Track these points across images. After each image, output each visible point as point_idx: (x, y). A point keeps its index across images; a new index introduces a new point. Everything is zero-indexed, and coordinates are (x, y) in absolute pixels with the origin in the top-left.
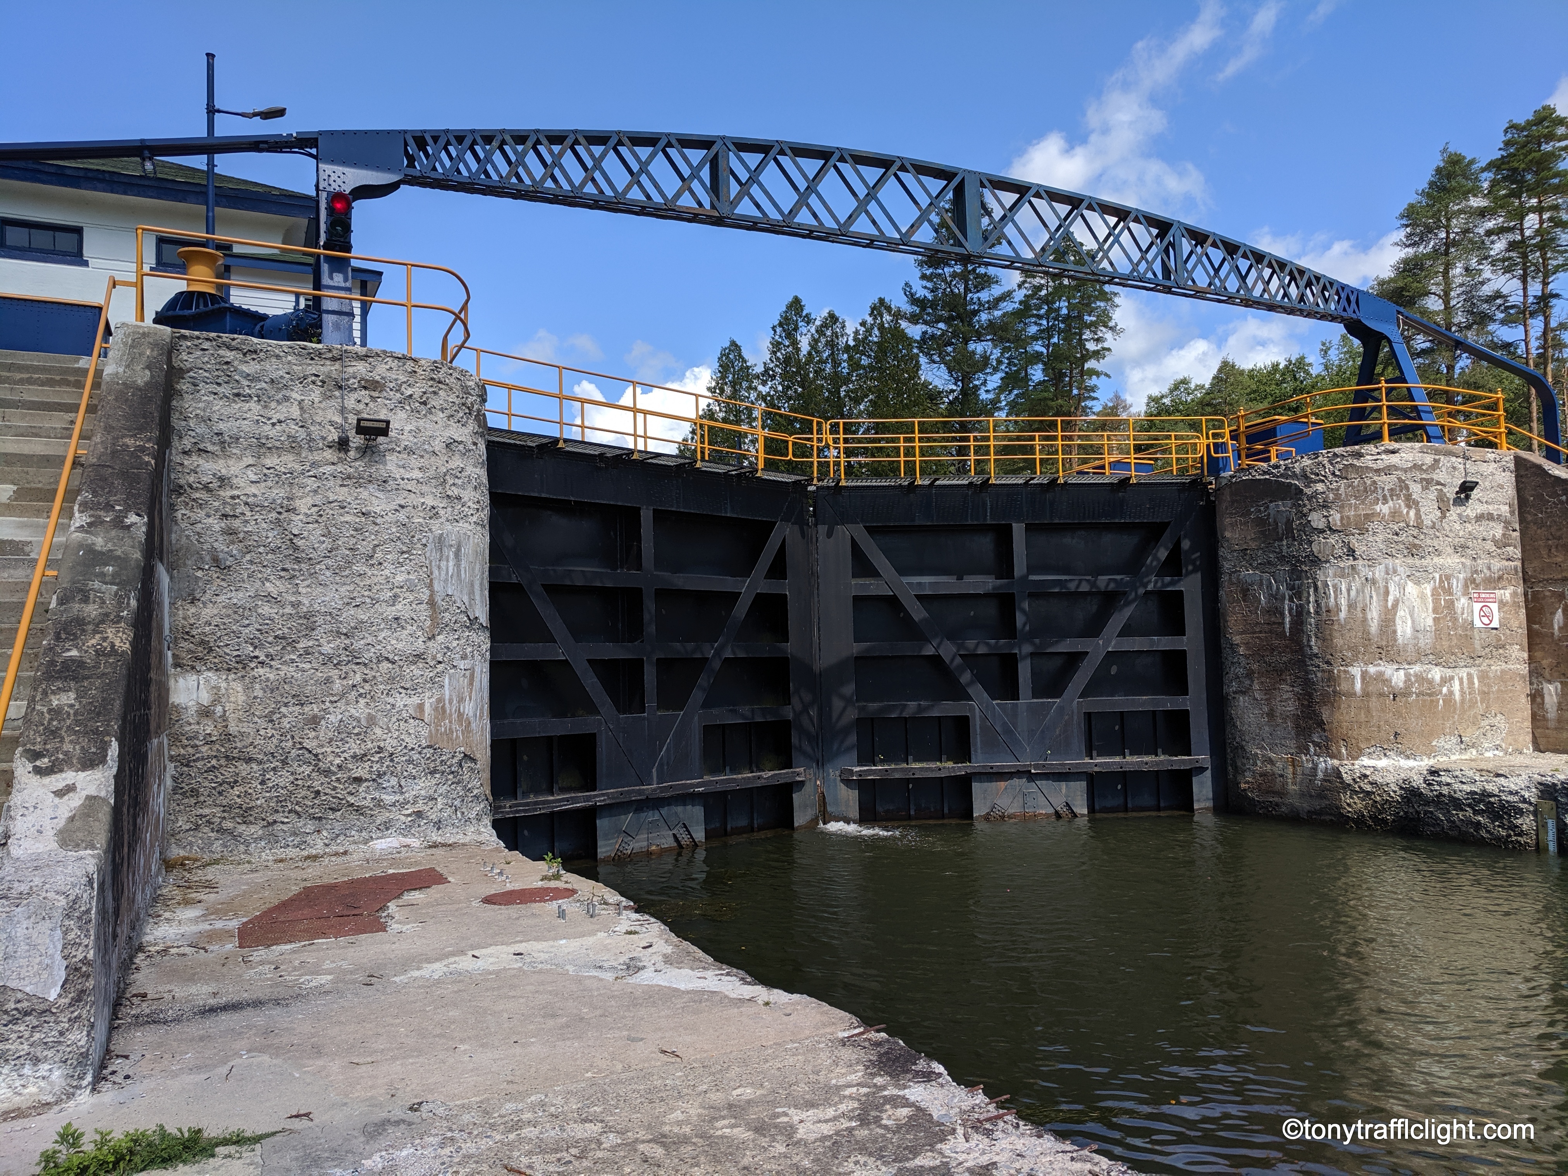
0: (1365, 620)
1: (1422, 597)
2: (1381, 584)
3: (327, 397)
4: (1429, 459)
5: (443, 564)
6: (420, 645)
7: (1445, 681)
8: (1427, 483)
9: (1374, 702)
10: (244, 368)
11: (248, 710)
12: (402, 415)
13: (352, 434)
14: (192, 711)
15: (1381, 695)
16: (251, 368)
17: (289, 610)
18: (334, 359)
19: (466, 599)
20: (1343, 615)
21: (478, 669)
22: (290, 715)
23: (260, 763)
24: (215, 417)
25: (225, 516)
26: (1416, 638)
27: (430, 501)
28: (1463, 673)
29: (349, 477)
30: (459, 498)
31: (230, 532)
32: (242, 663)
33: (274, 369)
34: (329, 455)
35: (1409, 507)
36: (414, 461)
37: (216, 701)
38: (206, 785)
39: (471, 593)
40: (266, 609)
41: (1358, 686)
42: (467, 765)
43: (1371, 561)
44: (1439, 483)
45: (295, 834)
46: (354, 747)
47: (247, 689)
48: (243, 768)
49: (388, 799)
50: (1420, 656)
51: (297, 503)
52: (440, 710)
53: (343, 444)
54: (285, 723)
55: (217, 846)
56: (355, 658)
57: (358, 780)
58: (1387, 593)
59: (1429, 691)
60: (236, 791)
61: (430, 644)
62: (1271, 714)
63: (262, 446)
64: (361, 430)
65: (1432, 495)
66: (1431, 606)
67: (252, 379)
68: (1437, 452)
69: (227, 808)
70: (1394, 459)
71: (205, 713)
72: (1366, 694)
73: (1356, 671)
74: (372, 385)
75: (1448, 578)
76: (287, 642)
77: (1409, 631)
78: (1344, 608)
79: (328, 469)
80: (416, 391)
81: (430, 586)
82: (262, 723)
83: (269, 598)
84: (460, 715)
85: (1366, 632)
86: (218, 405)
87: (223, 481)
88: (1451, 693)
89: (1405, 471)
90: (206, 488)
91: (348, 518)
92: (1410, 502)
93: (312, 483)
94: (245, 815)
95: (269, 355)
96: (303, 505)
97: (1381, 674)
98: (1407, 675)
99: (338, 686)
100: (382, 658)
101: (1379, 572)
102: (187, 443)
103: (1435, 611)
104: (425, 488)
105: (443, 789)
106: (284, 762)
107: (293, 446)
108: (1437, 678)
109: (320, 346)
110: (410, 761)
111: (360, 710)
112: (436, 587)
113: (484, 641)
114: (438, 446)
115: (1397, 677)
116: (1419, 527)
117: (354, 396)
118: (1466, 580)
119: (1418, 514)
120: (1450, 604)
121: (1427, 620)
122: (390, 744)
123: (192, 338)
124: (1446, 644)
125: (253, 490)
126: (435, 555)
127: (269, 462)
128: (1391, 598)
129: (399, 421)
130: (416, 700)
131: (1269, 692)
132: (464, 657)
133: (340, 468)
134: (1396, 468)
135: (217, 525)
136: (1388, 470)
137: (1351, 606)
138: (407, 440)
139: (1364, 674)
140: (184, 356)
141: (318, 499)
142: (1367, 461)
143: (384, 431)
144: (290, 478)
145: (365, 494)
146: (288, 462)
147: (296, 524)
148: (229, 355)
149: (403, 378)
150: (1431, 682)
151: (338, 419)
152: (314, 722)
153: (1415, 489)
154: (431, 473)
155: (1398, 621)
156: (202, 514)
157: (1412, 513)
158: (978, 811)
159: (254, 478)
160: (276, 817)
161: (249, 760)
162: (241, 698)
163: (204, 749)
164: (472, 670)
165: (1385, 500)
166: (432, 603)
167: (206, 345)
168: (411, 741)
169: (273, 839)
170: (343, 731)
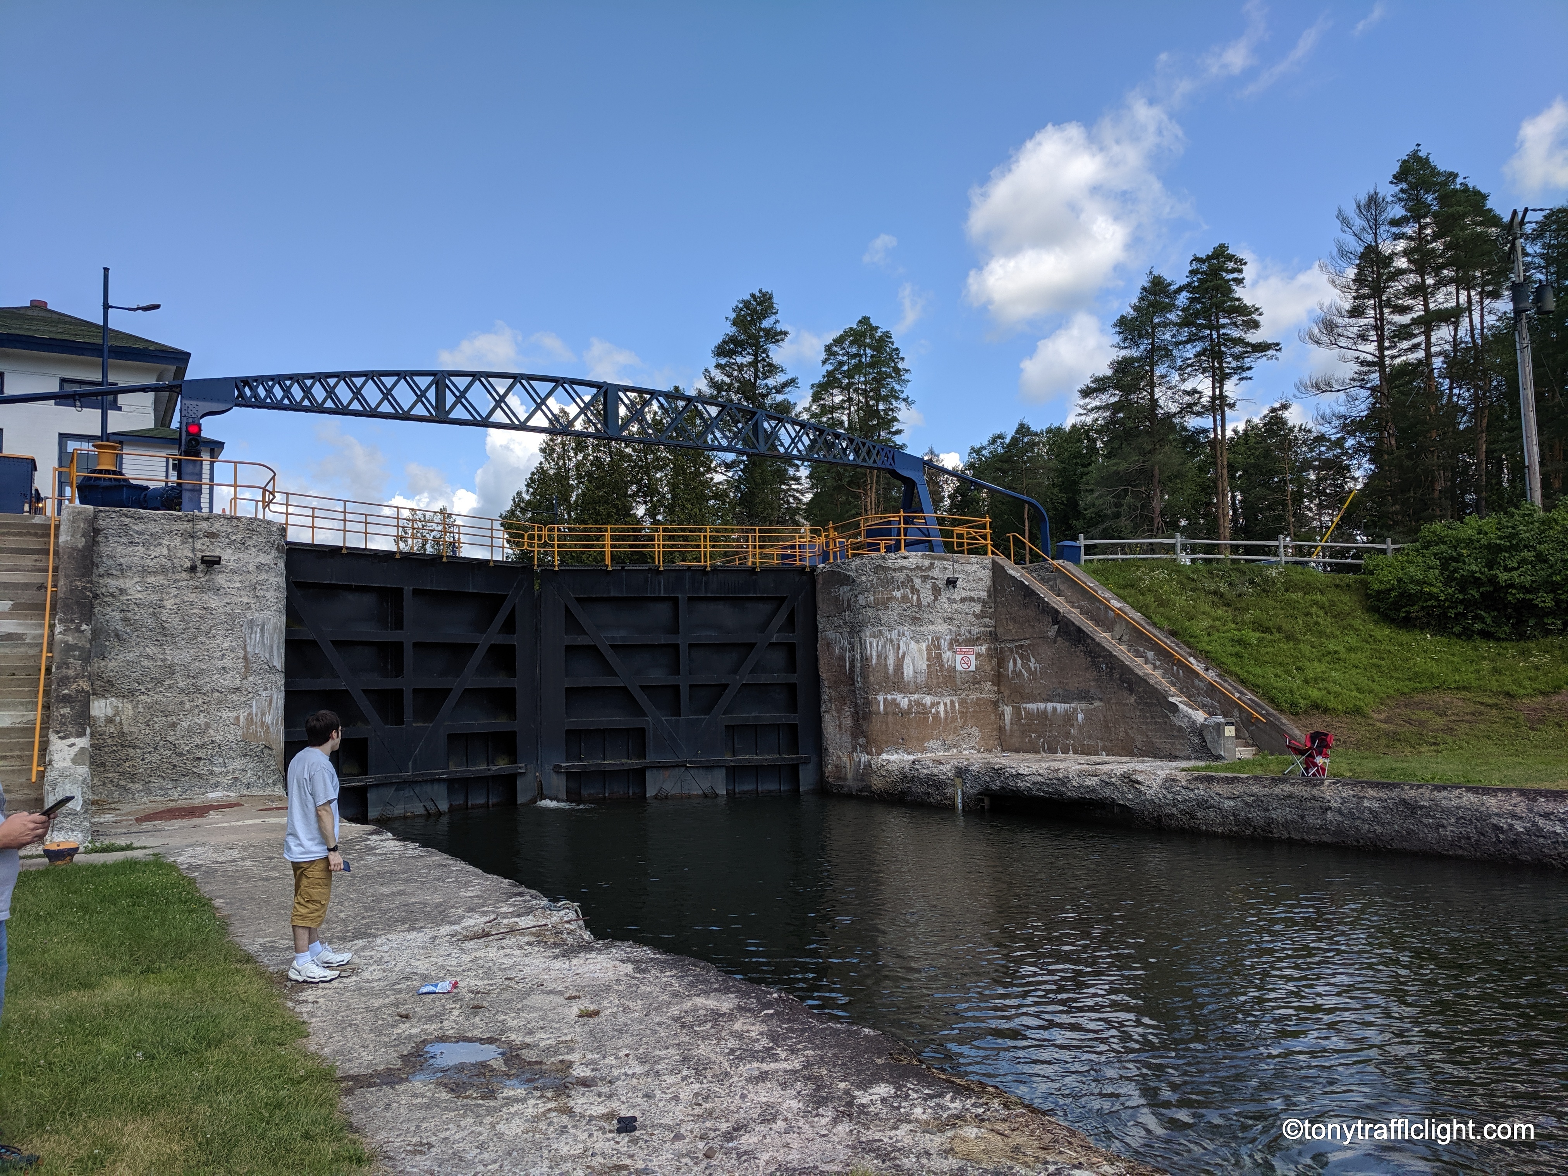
0: (886, 665)
1: (920, 651)
2: (896, 642)
3: (183, 543)
4: (927, 563)
5: (253, 636)
6: (238, 682)
7: (933, 705)
8: (925, 579)
9: (890, 719)
10: (136, 528)
11: (135, 719)
12: (230, 551)
13: (198, 563)
14: (102, 720)
15: (894, 713)
16: (139, 527)
17: (159, 663)
18: (189, 521)
19: (267, 656)
20: (874, 662)
21: (275, 696)
22: (159, 722)
23: (141, 748)
24: (118, 555)
25: (123, 611)
26: (916, 677)
27: (245, 600)
28: (948, 700)
29: (196, 588)
30: (264, 597)
31: (126, 620)
32: (132, 693)
33: (154, 528)
34: (184, 575)
35: (913, 593)
36: (236, 578)
37: (115, 715)
38: (109, 761)
39: (271, 652)
40: (146, 663)
41: (882, 707)
42: (266, 751)
43: (891, 629)
44: (933, 578)
45: (161, 789)
46: (197, 740)
47: (135, 707)
48: (131, 751)
49: (217, 770)
50: (917, 689)
51: (165, 603)
52: (250, 720)
53: (193, 569)
54: (157, 726)
55: (116, 794)
56: (198, 690)
57: (200, 759)
58: (899, 648)
59: (923, 711)
60: (127, 764)
61: (244, 681)
62: (840, 727)
63: (145, 571)
64: (203, 561)
65: (929, 586)
66: (925, 657)
67: (140, 533)
68: (933, 558)
69: (122, 774)
70: (904, 563)
71: (110, 720)
72: (886, 713)
73: (880, 698)
74: (211, 535)
75: (938, 639)
76: (159, 682)
77: (911, 673)
78: (874, 657)
79: (184, 583)
80: (238, 537)
81: (245, 648)
82: (143, 726)
83: (148, 657)
84: (263, 723)
85: (887, 673)
86: (120, 548)
87: (122, 591)
88: (938, 712)
89: (911, 570)
90: (112, 595)
91: (195, 611)
92: (914, 590)
93: (174, 592)
94: (133, 777)
95: (151, 520)
96: (169, 604)
97: (894, 700)
98: (910, 701)
99: (188, 705)
100: (213, 690)
101: (894, 635)
102: (102, 570)
103: (928, 660)
104: (242, 593)
105: (251, 765)
106: (156, 749)
107: (164, 570)
108: (929, 703)
109: (180, 513)
110: (230, 749)
111: (201, 719)
112: (248, 649)
113: (280, 679)
114: (251, 567)
115: (904, 702)
116: (919, 605)
117: (201, 541)
118: (951, 640)
119: (919, 598)
120: (939, 656)
121: (923, 666)
122: (218, 738)
123: (105, 511)
124: (935, 681)
125: (139, 596)
126: (248, 631)
127: (149, 580)
128: (901, 651)
129: (228, 556)
130: (235, 714)
131: (839, 711)
132: (266, 689)
133: (191, 583)
134: (905, 568)
135: (118, 615)
136: (901, 569)
137: (879, 656)
138: (232, 565)
139: (885, 700)
140: (101, 522)
141: (178, 601)
142: (889, 563)
143: (218, 562)
144: (161, 589)
145: (206, 597)
146: (161, 579)
147: (164, 615)
148: (127, 520)
149: (230, 530)
150: (924, 705)
151: (191, 555)
152: (174, 725)
153: (917, 582)
154: (247, 583)
155: (905, 667)
156: (109, 609)
157: (915, 597)
158: (650, 792)
159: (139, 589)
160: (150, 779)
161: (135, 747)
162: (131, 712)
163: (109, 741)
164: (271, 697)
165: (899, 590)
166: (245, 658)
167: (113, 515)
168: (231, 738)
169: (149, 792)
170: (191, 732)
